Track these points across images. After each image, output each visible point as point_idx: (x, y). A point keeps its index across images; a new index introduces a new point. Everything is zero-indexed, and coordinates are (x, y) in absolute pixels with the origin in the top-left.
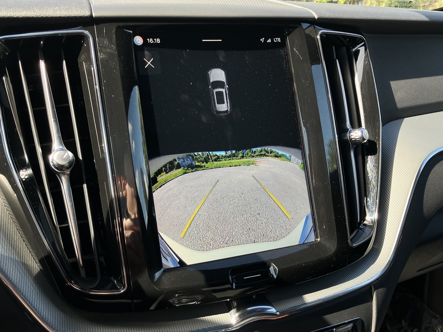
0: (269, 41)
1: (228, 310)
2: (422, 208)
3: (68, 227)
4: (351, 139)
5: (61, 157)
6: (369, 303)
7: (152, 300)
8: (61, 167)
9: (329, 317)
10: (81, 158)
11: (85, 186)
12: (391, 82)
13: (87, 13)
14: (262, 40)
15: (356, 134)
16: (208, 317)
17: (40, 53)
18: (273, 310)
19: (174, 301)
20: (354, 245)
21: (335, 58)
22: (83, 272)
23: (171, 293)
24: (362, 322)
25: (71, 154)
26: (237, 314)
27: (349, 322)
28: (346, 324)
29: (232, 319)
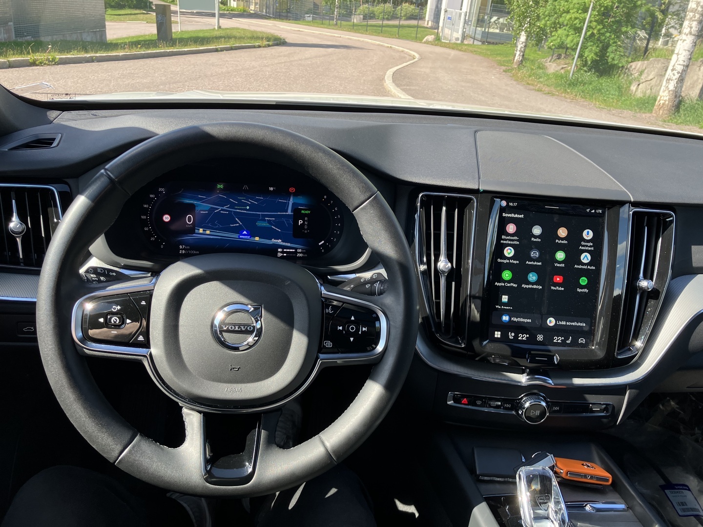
0: (593, 211)
1: (523, 373)
2: (688, 344)
3: (440, 302)
4: (639, 286)
5: (445, 266)
6: (622, 396)
7: (478, 355)
8: (443, 272)
9: (588, 397)
10: (455, 267)
11: (453, 283)
12: (692, 246)
13: (476, 187)
14: (588, 210)
15: (644, 284)
16: (509, 374)
17: (444, 202)
18: (550, 381)
19: (491, 359)
20: (619, 357)
21: (645, 224)
22: (443, 329)
23: (491, 355)
24: (614, 407)
25: (449, 265)
26: (527, 377)
27: (604, 404)
28: (601, 404)
29: (523, 379)
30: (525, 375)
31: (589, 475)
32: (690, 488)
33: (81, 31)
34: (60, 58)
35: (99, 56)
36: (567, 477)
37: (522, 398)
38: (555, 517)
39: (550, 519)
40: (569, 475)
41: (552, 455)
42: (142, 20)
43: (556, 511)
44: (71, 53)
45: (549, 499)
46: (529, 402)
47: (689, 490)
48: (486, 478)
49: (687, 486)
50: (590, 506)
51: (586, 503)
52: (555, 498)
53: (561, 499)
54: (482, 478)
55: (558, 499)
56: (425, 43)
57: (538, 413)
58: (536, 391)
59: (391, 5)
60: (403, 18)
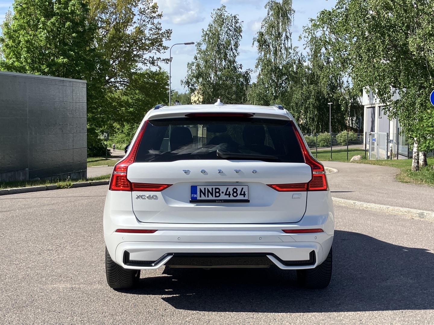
33: (70, 173)
34: (73, 184)
35: (95, 182)
42: (104, 164)
44: (79, 181)
56: (352, 162)
59: (329, 134)
60: (343, 144)
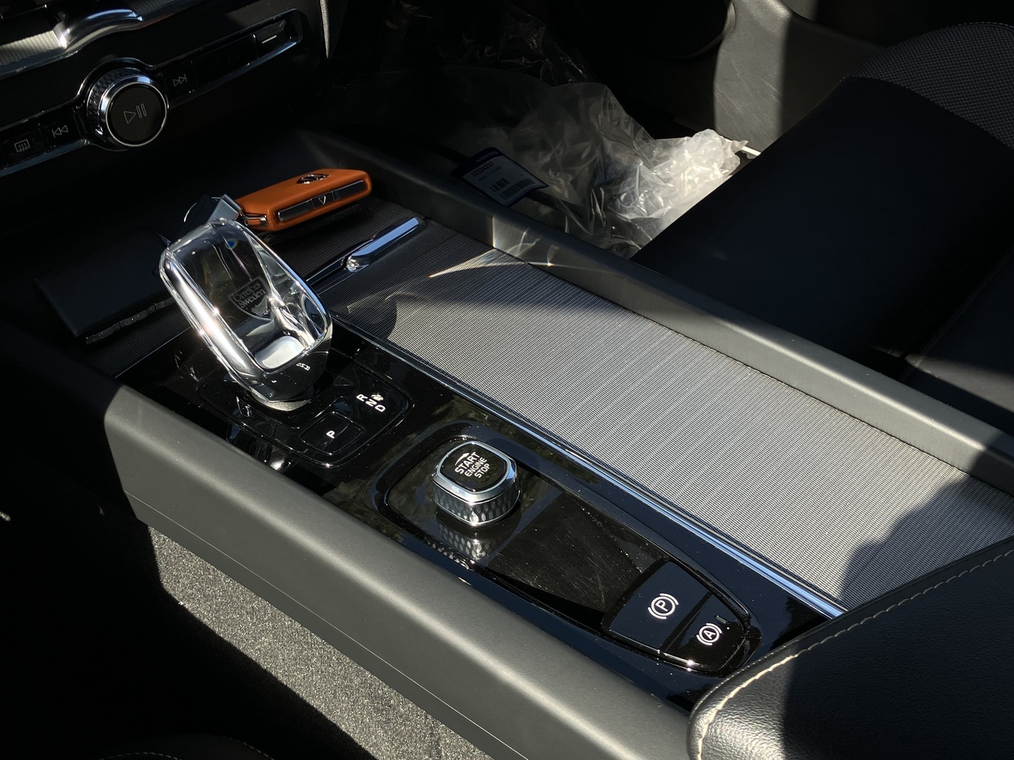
1: (50, 27)
9: (237, 16)
18: (131, 14)
24: (302, 16)
26: (68, 31)
27: (279, 19)
28: (271, 22)
29: (59, 39)
30: (58, 27)
31: (321, 194)
32: (501, 150)
36: (282, 225)
37: (85, 92)
38: (296, 322)
39: (287, 330)
40: (282, 220)
41: (226, 195)
43: (290, 306)
45: (262, 287)
46: (107, 92)
47: (500, 154)
48: (102, 334)
49: (494, 149)
50: (353, 258)
51: (344, 257)
52: (274, 279)
53: (291, 273)
54: (94, 340)
55: (281, 278)
57: (142, 111)
58: (109, 58)
